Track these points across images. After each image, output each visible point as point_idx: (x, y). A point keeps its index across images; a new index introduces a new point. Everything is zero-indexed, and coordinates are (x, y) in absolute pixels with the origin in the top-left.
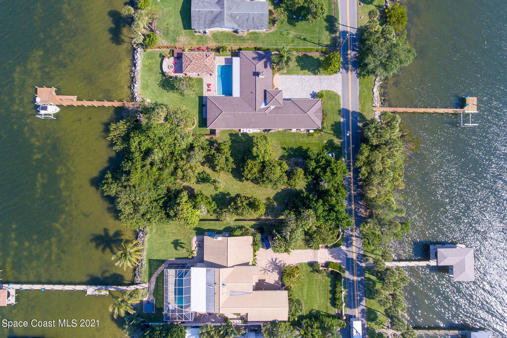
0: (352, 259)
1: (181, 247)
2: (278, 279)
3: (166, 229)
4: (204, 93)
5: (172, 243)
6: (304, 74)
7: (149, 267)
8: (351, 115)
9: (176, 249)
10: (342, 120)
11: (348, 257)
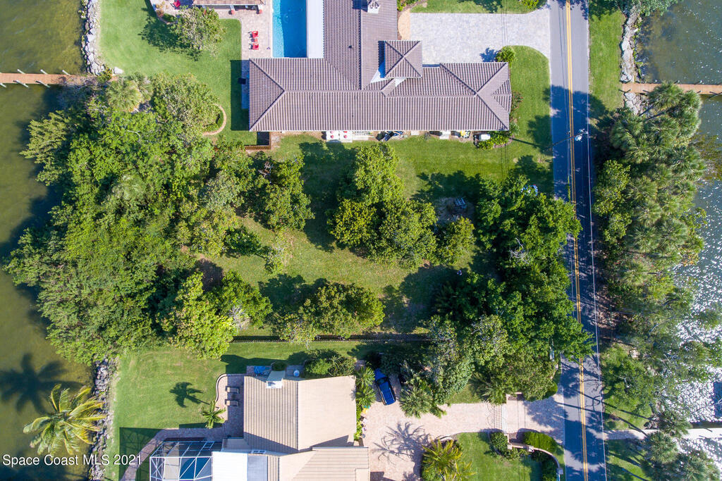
0: (578, 424)
1: (194, 400)
2: (412, 470)
3: (158, 360)
4: (243, 53)
5: (172, 391)
6: (468, 11)
7: (121, 444)
8: (571, 102)
9: (181, 404)
10: (552, 112)
11: (569, 419)
